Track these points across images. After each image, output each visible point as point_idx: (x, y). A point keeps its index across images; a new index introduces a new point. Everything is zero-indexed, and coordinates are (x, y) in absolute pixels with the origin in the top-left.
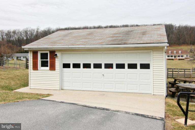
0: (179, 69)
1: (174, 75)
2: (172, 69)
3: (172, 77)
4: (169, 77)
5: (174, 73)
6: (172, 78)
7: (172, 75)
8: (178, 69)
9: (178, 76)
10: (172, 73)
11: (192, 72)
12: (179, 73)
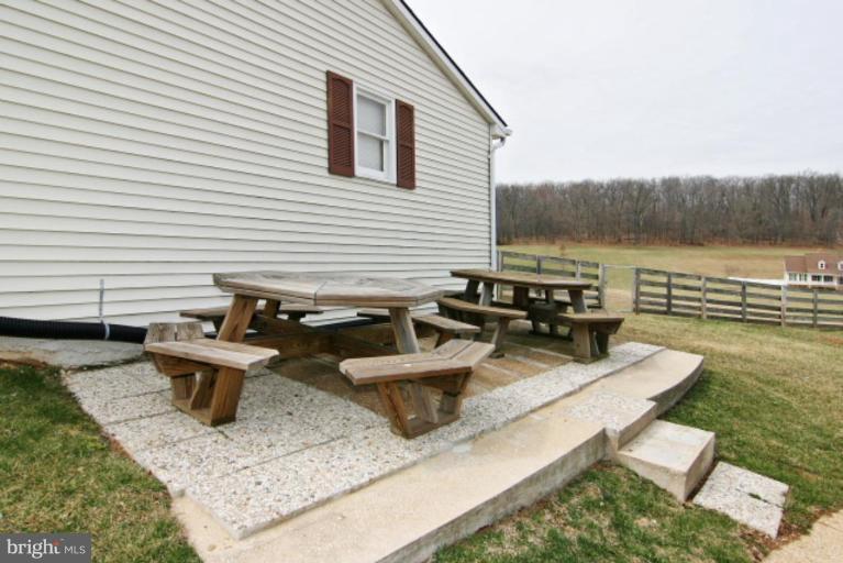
0: (709, 279)
1: (674, 302)
2: (669, 275)
3: (665, 308)
4: (642, 306)
5: (675, 292)
6: (665, 313)
7: (665, 301)
8: (699, 278)
9: (700, 309)
10: (664, 291)
11: (789, 299)
12: (704, 294)
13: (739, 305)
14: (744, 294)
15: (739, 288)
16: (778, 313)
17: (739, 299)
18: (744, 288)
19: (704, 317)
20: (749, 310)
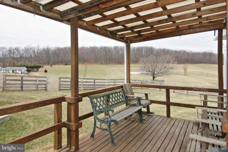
3: (70, 89)
4: (62, 88)
9: (81, 87)
10: (69, 83)
11: (107, 82)
12: (82, 83)
13: (93, 85)
14: (95, 82)
15: (93, 81)
16: (105, 86)
17: (93, 84)
18: (95, 80)
19: (82, 89)
20: (96, 86)
